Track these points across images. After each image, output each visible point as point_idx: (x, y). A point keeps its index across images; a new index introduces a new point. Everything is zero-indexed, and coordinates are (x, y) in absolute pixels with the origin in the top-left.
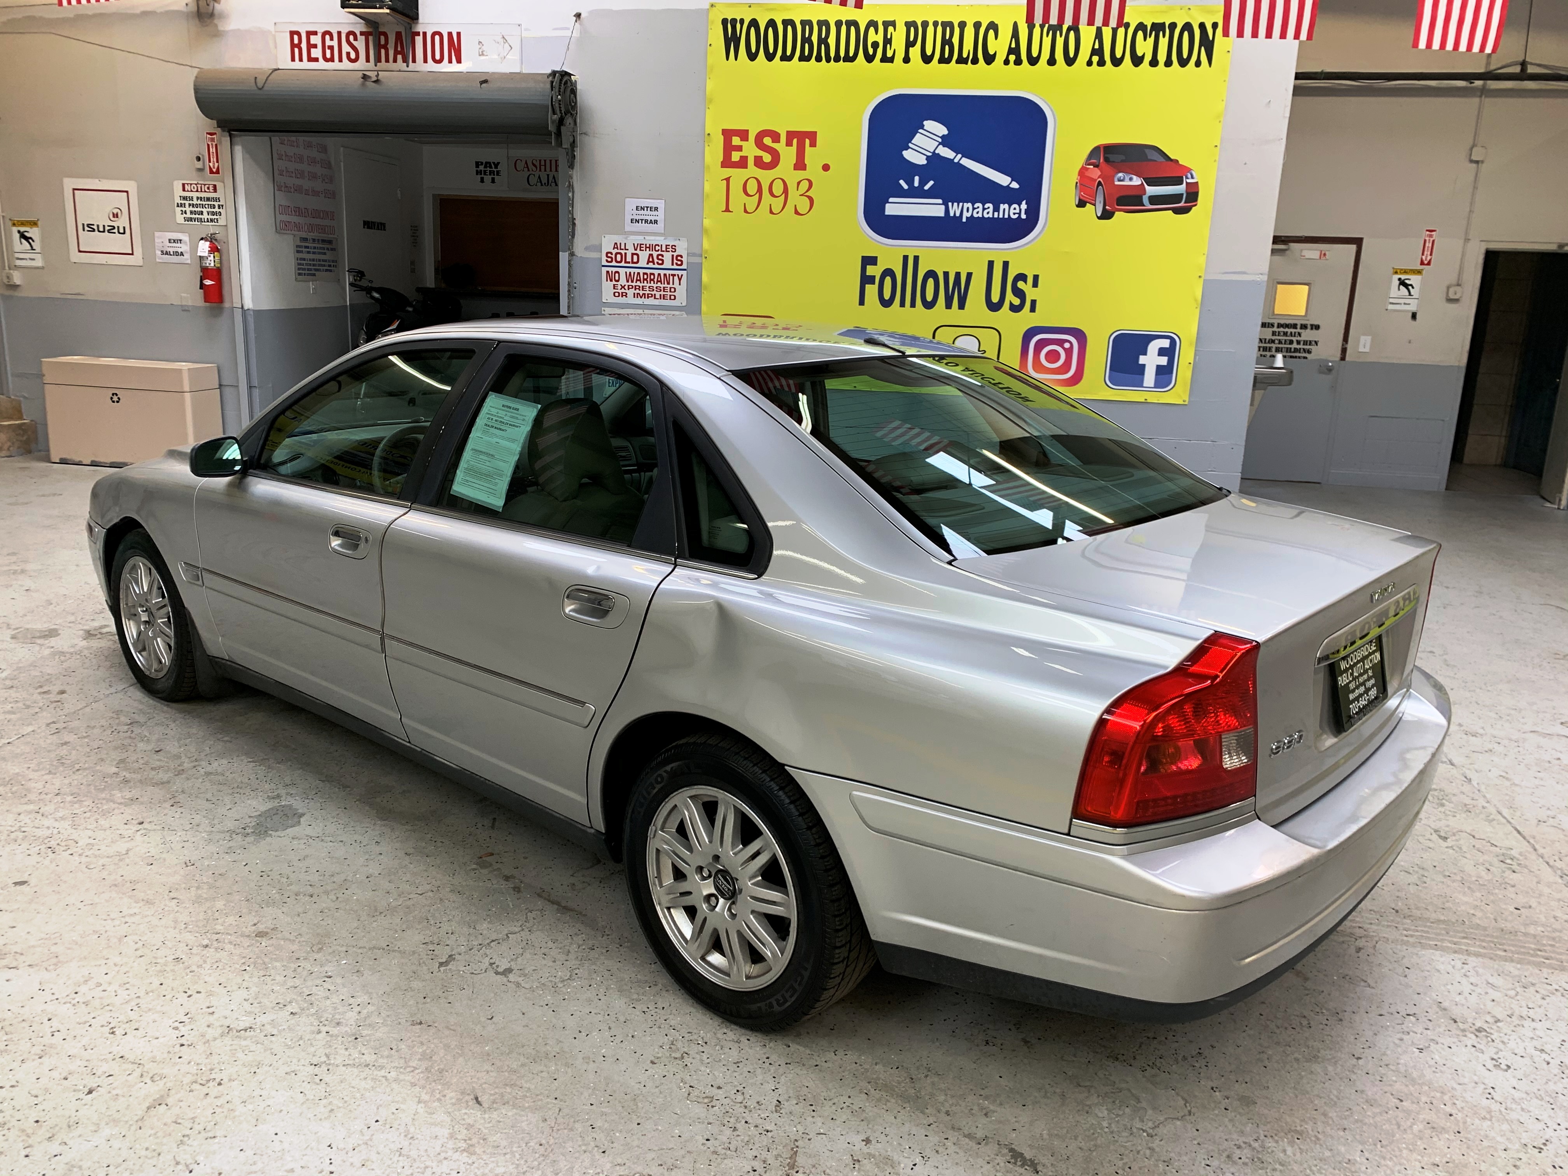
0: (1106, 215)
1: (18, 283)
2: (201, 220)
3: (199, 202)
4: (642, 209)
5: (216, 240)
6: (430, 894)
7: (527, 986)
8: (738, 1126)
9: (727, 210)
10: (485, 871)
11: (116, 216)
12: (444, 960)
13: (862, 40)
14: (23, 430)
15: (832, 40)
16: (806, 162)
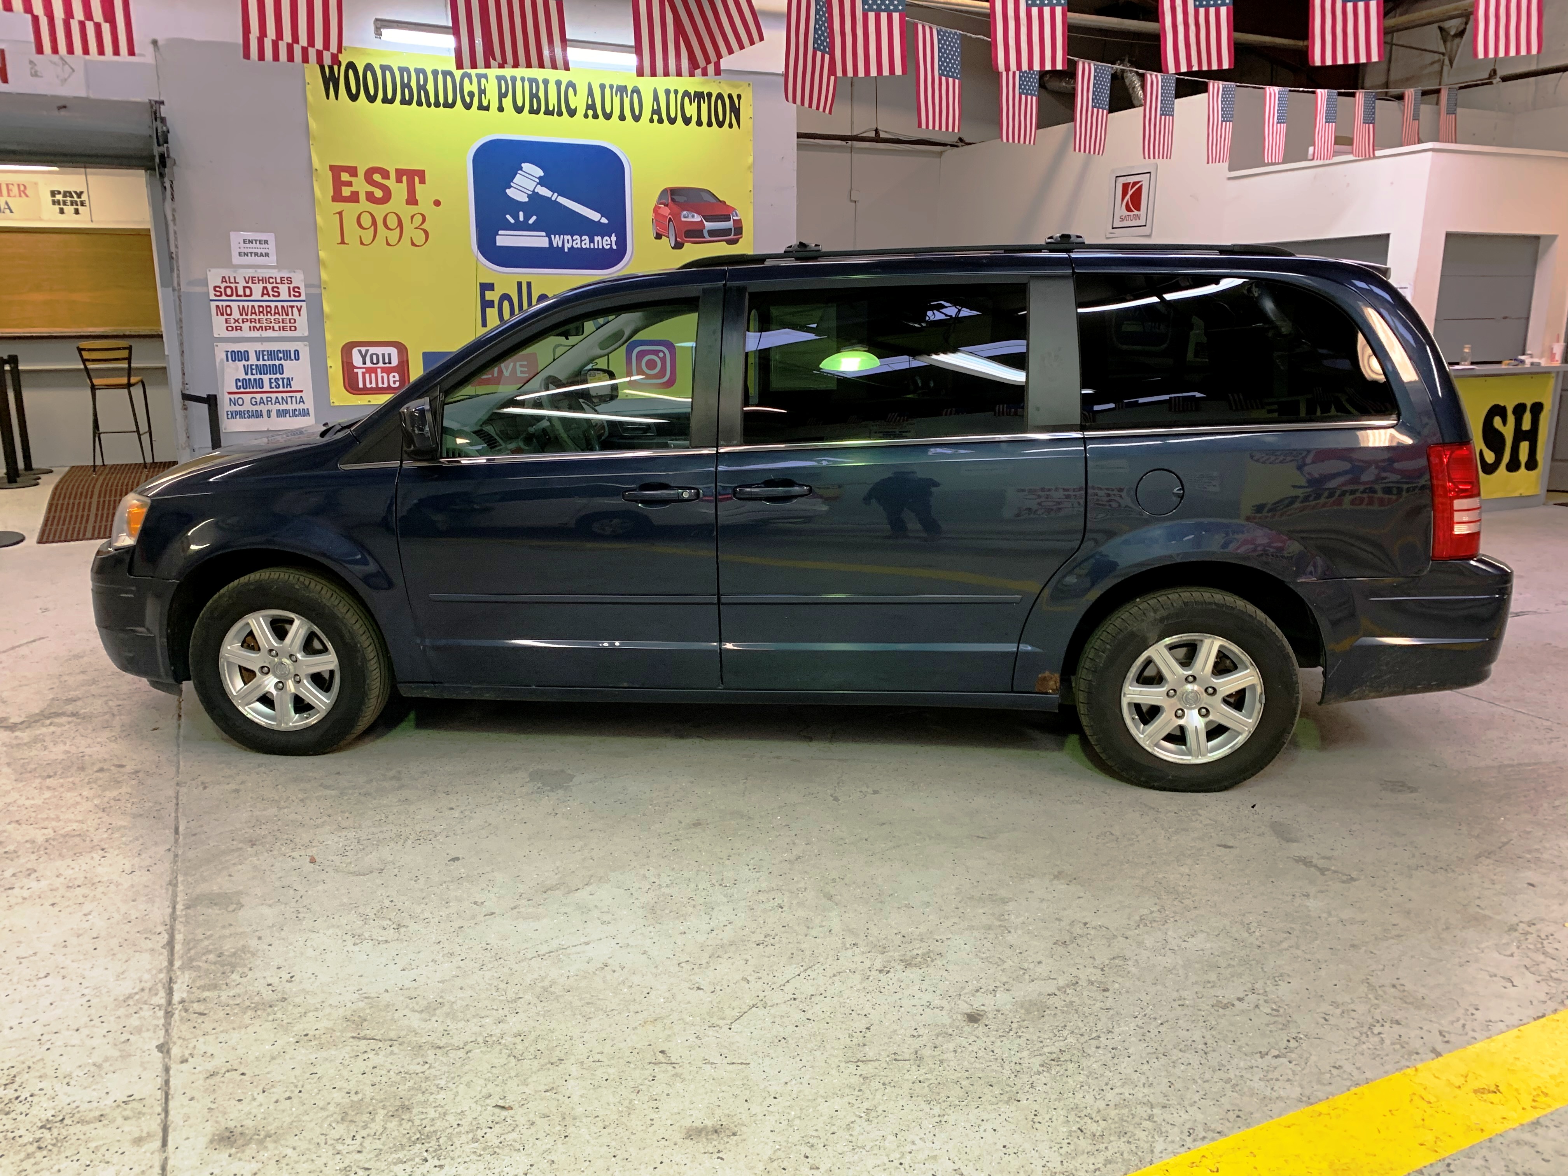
0: (678, 246)
4: (251, 242)
13: (458, 90)
15: (430, 87)
16: (418, 197)
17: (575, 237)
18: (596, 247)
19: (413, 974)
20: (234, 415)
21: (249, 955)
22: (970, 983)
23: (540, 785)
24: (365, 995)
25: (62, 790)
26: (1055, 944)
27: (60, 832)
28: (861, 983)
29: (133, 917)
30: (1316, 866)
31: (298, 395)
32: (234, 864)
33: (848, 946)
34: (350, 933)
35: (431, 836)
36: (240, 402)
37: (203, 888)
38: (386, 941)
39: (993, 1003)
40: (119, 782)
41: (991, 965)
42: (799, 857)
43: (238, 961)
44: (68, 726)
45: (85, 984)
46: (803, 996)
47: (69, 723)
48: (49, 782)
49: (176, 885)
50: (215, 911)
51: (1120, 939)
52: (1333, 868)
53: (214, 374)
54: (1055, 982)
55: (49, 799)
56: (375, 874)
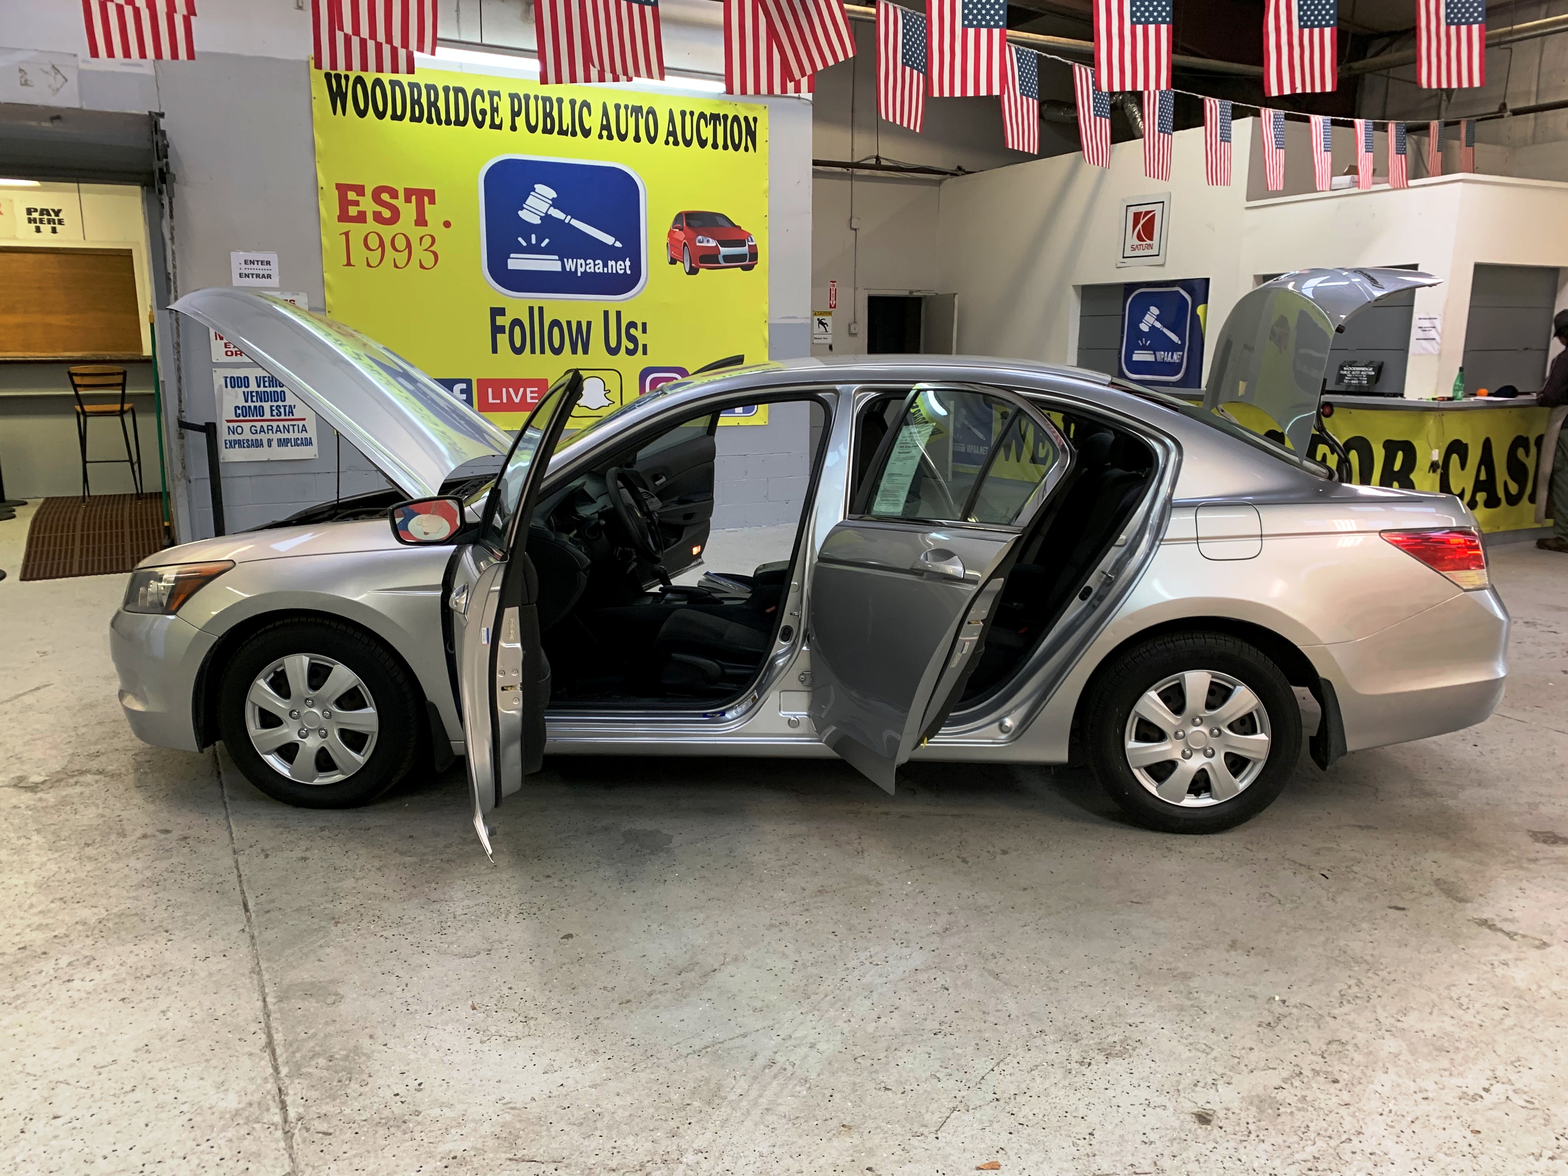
0: (693, 271)
4: (252, 262)
13: (470, 107)
15: (441, 104)
16: (427, 218)
17: (588, 262)
18: (610, 271)
19: (558, 1078)
20: (232, 444)
21: (364, 1058)
22: (1183, 1076)
23: (637, 847)
24: (511, 1105)
25: (105, 861)
26: (1259, 1026)
27: (114, 911)
28: (1065, 1078)
29: (221, 1014)
30: (1502, 930)
31: (301, 423)
32: (321, 946)
33: (1035, 1034)
34: (473, 1029)
35: (535, 910)
36: (239, 430)
37: (292, 976)
38: (517, 1038)
39: (1218, 1100)
40: (167, 851)
41: (1199, 1054)
42: (947, 929)
43: (352, 1066)
44: (96, 785)
45: (182, 1098)
46: (1006, 1095)
47: (97, 782)
48: (90, 851)
49: (259, 973)
50: (312, 1005)
51: (1328, 1019)
52: (1520, 932)
53: (212, 401)
54: (1277, 1072)
55: (92, 871)
56: (483, 955)
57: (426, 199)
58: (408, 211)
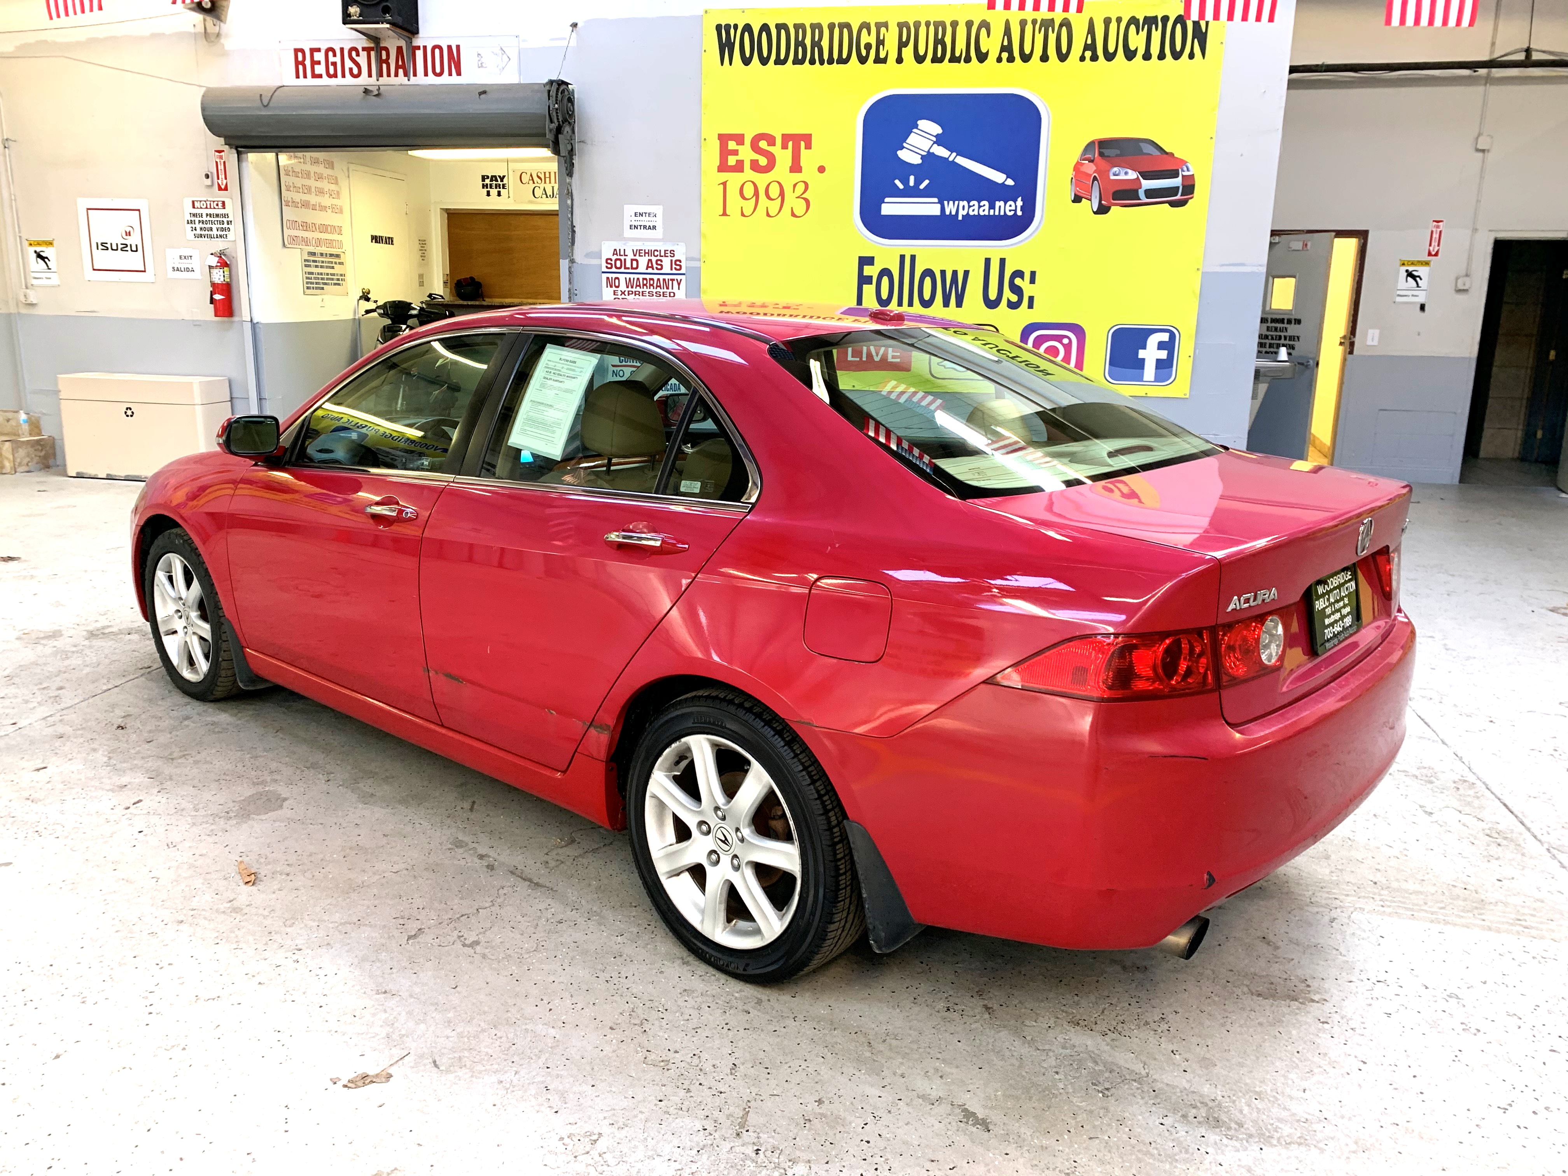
0: (1102, 210)
1: (34, 302)
2: (211, 237)
3: (208, 218)
4: (641, 214)
5: (225, 255)
6: (405, 872)
7: (493, 958)
8: (692, 1088)
9: (724, 214)
10: (461, 850)
11: (128, 234)
12: (413, 933)
13: (855, 43)
14: (41, 445)
15: (825, 43)
16: (802, 164)
17: (972, 203)
18: (997, 213)
57: (803, 144)
58: (784, 157)
